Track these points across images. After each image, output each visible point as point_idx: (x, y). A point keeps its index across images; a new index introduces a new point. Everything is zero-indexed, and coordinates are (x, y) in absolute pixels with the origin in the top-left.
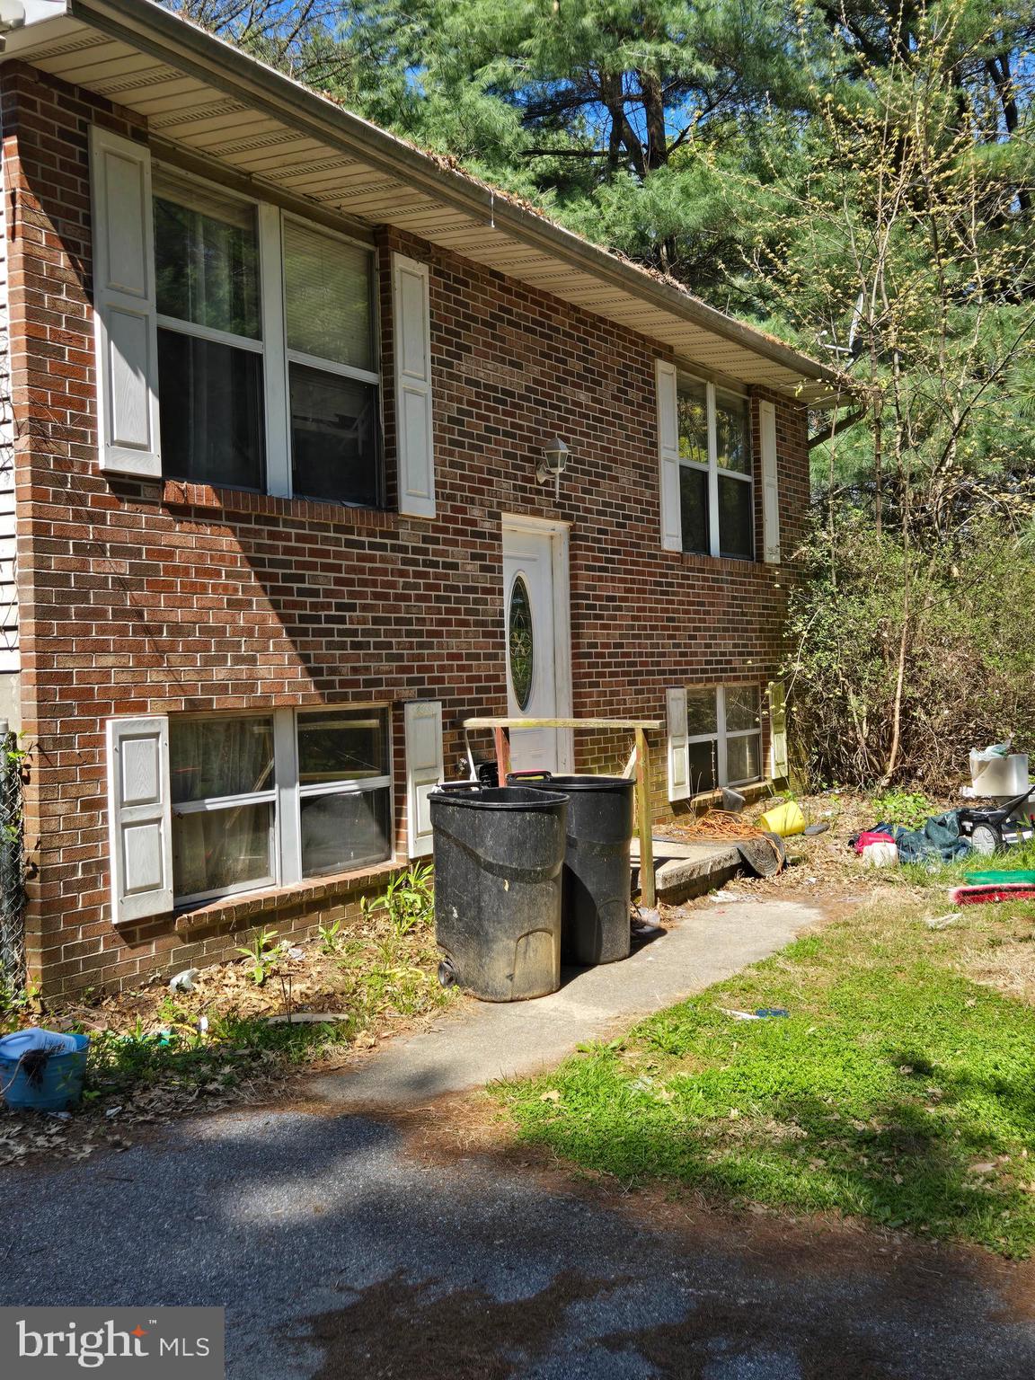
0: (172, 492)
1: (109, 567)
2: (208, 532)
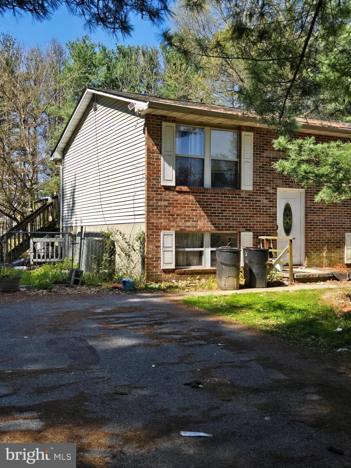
0: (178, 188)
1: (163, 203)
2: (186, 196)
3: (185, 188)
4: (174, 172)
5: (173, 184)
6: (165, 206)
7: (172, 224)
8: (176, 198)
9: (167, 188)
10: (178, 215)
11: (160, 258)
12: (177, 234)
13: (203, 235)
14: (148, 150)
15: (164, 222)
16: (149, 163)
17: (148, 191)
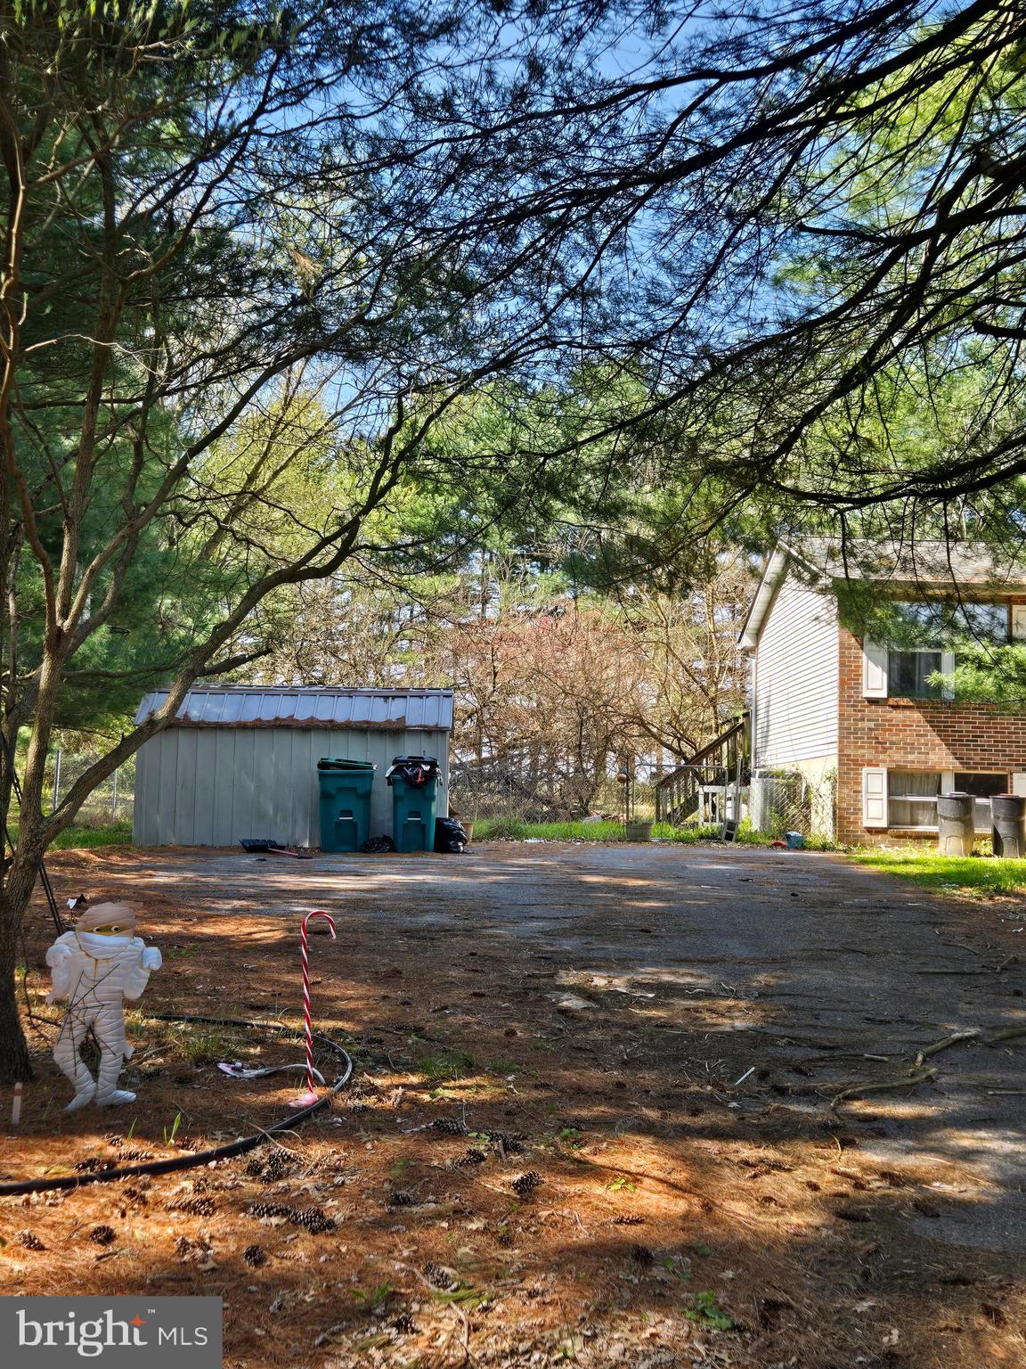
0: (892, 701)
1: (867, 724)
2: (908, 713)
3: (905, 701)
4: (885, 675)
5: (883, 694)
6: (870, 729)
7: (882, 757)
8: (889, 716)
9: (873, 701)
10: (892, 743)
11: (860, 809)
12: (890, 774)
13: (940, 776)
14: (841, 644)
15: (868, 754)
16: (842, 664)
17: (840, 706)
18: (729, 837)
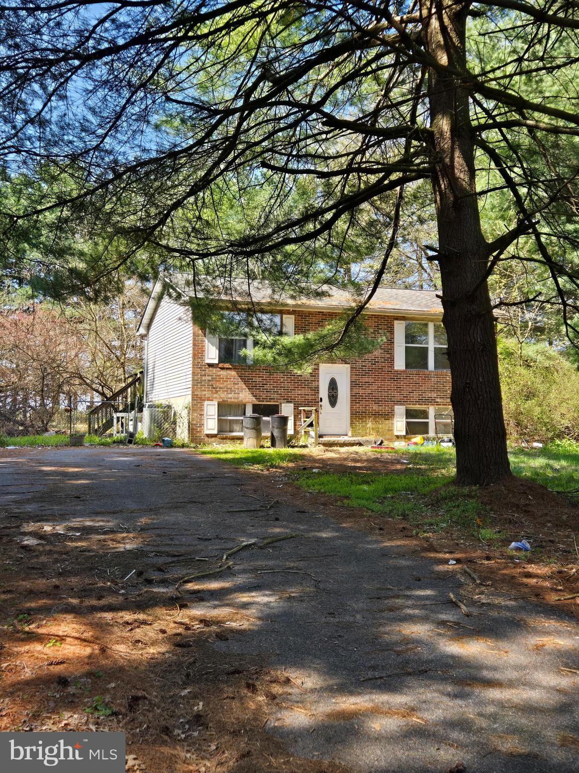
0: (221, 365)
1: (207, 378)
2: (229, 372)
3: (227, 365)
4: (217, 351)
5: (216, 361)
6: (209, 381)
7: (215, 395)
8: (219, 373)
9: (211, 365)
10: (220, 388)
11: (203, 424)
12: (219, 405)
13: (245, 405)
14: (194, 334)
15: (207, 394)
16: (194, 345)
17: (193, 368)
18: (130, 442)
